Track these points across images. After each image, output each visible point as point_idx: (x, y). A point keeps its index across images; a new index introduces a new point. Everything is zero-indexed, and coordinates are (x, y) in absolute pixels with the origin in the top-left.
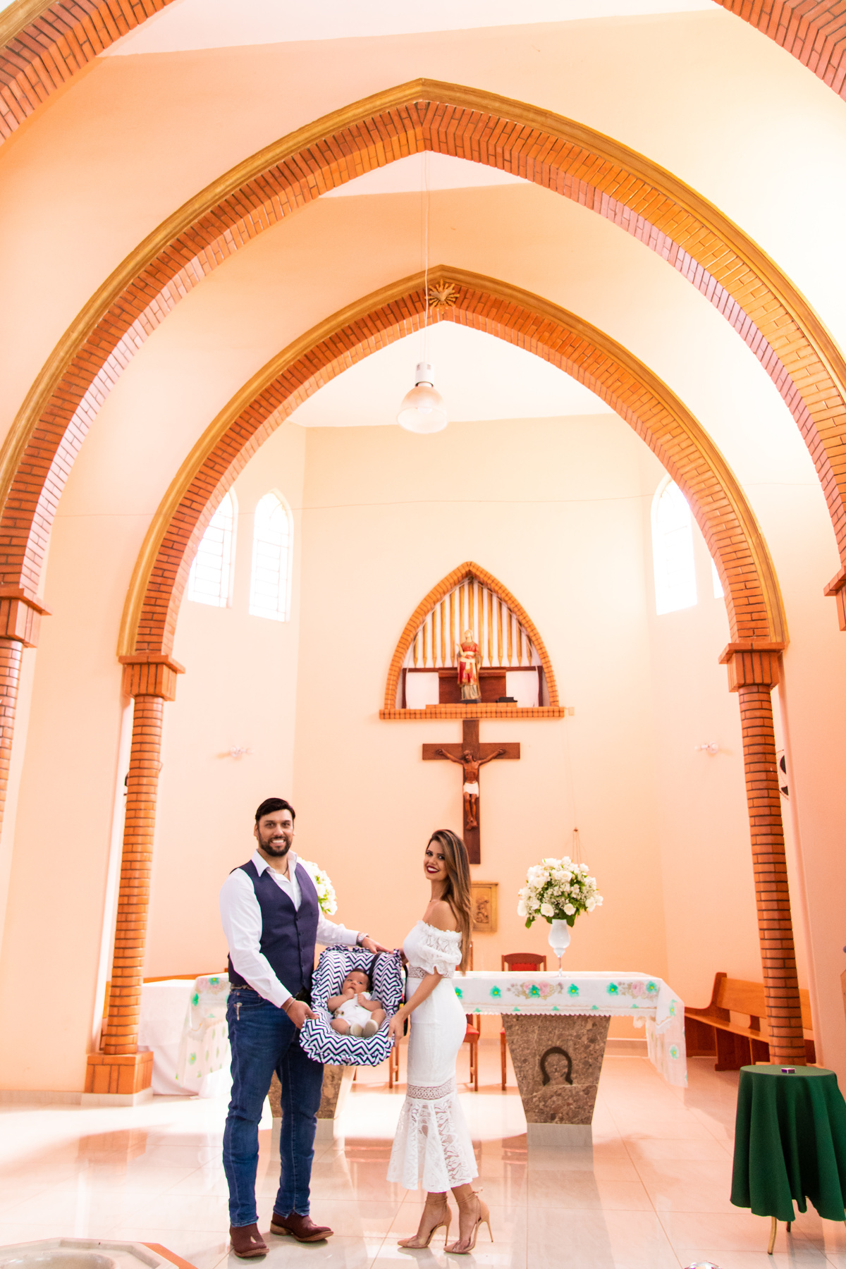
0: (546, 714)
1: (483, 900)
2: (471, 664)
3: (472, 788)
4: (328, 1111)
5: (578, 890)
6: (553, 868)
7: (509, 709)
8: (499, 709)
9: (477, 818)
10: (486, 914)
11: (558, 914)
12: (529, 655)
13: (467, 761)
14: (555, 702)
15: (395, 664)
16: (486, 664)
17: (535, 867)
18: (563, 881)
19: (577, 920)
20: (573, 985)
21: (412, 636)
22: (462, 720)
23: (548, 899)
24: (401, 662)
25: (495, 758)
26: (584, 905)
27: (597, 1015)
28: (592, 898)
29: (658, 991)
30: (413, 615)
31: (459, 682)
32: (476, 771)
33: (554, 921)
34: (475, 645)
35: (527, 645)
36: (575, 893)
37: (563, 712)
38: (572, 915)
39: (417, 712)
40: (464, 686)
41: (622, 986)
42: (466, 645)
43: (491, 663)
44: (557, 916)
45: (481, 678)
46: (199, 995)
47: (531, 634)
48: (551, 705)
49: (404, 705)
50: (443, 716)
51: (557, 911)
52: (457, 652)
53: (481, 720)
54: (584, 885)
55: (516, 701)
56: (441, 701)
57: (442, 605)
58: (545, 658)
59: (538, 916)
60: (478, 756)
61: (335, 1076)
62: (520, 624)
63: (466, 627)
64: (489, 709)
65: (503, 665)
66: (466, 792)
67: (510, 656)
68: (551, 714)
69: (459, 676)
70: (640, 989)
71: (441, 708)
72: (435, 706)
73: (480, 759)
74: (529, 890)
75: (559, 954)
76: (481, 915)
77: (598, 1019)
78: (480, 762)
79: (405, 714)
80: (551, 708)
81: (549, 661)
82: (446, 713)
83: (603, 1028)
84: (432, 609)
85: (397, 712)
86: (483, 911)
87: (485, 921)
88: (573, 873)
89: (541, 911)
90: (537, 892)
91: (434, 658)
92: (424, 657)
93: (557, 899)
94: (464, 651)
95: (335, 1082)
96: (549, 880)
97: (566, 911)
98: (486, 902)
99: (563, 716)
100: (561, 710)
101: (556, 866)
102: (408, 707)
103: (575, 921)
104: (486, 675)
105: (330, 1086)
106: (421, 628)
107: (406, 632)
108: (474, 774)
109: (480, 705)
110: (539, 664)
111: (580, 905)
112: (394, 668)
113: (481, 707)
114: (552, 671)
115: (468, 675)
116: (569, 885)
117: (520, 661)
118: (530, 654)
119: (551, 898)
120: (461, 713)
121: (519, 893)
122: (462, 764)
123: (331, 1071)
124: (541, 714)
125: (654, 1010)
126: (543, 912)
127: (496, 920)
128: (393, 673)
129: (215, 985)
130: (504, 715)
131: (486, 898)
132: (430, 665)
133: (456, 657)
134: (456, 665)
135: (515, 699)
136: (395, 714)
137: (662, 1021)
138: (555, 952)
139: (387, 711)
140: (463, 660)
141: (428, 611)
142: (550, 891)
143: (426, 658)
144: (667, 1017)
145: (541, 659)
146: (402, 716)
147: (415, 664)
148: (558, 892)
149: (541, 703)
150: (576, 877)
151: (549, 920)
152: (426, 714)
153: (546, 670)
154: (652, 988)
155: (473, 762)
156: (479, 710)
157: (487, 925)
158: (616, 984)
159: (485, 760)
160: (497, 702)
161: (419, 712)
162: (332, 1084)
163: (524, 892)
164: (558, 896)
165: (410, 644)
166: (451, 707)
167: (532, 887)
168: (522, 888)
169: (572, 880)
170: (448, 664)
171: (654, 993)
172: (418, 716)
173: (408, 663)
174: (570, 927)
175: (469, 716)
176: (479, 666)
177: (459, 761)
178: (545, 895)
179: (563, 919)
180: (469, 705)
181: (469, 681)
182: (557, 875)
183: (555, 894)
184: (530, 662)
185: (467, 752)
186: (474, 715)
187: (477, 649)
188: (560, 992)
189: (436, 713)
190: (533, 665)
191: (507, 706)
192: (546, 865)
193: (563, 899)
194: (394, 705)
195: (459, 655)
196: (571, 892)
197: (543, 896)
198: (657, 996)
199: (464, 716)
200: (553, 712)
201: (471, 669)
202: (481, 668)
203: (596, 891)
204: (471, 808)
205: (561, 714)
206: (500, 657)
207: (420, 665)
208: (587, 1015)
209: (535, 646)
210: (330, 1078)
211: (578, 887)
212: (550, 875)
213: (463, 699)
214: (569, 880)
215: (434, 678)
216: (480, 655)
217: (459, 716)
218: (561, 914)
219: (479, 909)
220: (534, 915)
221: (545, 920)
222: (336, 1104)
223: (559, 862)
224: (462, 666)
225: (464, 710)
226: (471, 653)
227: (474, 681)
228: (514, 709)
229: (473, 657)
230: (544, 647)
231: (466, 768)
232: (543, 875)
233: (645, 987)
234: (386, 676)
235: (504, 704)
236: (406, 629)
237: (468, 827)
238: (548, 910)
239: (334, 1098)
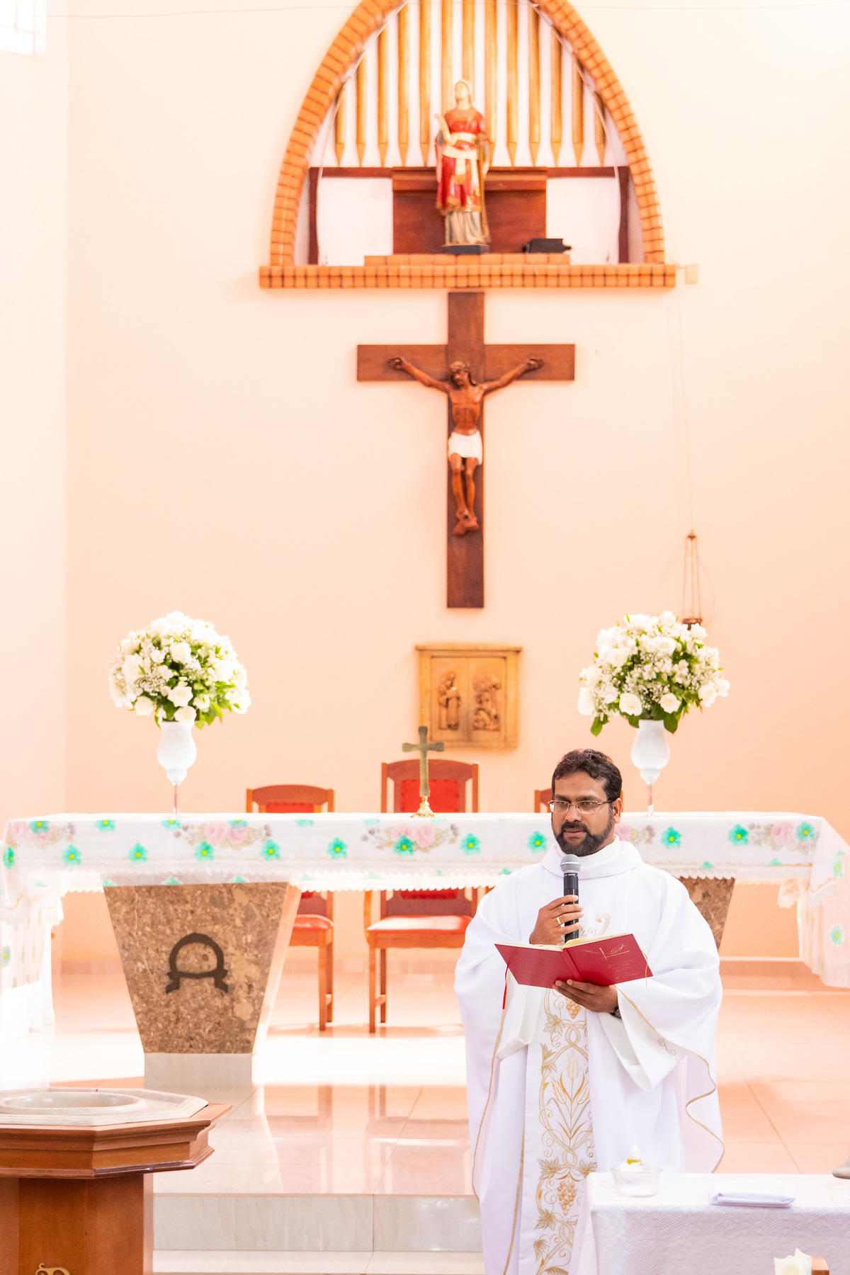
0: (634, 281)
1: (489, 684)
2: (468, 161)
3: (466, 445)
4: (242, 1041)
5: (687, 670)
6: (642, 632)
7: (552, 268)
8: (529, 269)
9: (478, 510)
10: (494, 712)
11: (649, 712)
12: (599, 140)
13: (457, 385)
14: (655, 253)
15: (295, 160)
16: (501, 159)
17: (611, 630)
18: (659, 655)
19: (683, 722)
20: (671, 829)
21: (331, 91)
22: (444, 293)
23: (632, 685)
24: (307, 154)
25: (519, 377)
26: (696, 696)
27: (711, 877)
28: (710, 683)
29: (816, 837)
30: (334, 44)
31: (439, 204)
32: (477, 408)
33: (641, 723)
34: (478, 117)
35: (596, 118)
36: (681, 676)
37: (673, 275)
38: (673, 713)
39: (344, 274)
40: (451, 213)
41: (755, 829)
42: (457, 117)
43: (512, 158)
44: (647, 715)
45: (490, 194)
46: (14, 850)
47: (606, 94)
48: (646, 260)
49: (313, 254)
50: (404, 281)
51: (648, 706)
52: (434, 133)
53: (487, 291)
54: (697, 661)
55: (569, 248)
56: (397, 250)
57: (400, 16)
58: (635, 150)
59: (614, 715)
60: (481, 373)
61: (254, 984)
62: (581, 66)
63: (456, 75)
64: (506, 269)
65: (539, 164)
66: (455, 454)
67: (556, 143)
68: (646, 280)
69: (440, 189)
70: (786, 834)
71: (398, 264)
72: (385, 260)
73: (486, 380)
74: (601, 670)
75: (648, 778)
76: (483, 715)
77: (713, 886)
78: (485, 386)
79: (318, 276)
80: (646, 267)
81: (645, 159)
82: (410, 277)
83: (721, 900)
84: (379, 26)
85: (300, 273)
86: (488, 706)
87: (492, 726)
88: (678, 640)
89: (621, 706)
90: (614, 674)
91: (382, 144)
92: (359, 141)
93: (649, 686)
94: (451, 130)
95: (254, 994)
96: (636, 653)
97: (662, 706)
98: (495, 687)
99: (673, 286)
100: (669, 272)
101: (648, 629)
102: (322, 259)
103: (680, 723)
104: (502, 187)
105: (244, 1000)
106: (351, 72)
107: (319, 82)
108: (472, 413)
109: (486, 257)
110: (623, 163)
111: (689, 696)
112: (292, 170)
113: (491, 262)
114: (651, 182)
115: (461, 187)
116: (670, 661)
117: (579, 154)
118: (603, 138)
119: (638, 684)
120: (444, 277)
121: (581, 675)
122: (446, 392)
123: (246, 976)
124: (623, 281)
125: (808, 868)
126: (624, 707)
127: (516, 725)
128: (289, 180)
129: (42, 834)
130: (540, 281)
131: (495, 680)
132: (371, 159)
133: (432, 143)
134: (432, 162)
135: (566, 243)
136: (294, 277)
137: (820, 886)
138: (643, 775)
139: (276, 271)
140: (450, 152)
141: (369, 33)
142: (636, 672)
143: (364, 144)
144: (829, 880)
145: (629, 153)
146: (312, 282)
147: (339, 160)
148: (650, 673)
149: (624, 256)
150: (684, 648)
151: (633, 721)
152: (365, 277)
153: (637, 179)
154: (806, 832)
155: (471, 388)
156: (485, 270)
157: (496, 733)
158: (746, 828)
159: (497, 383)
160: (524, 250)
161: (349, 273)
162: (248, 998)
163: (590, 673)
164: (650, 681)
165: (326, 110)
166: (421, 263)
167: (605, 665)
168: (587, 667)
169: (676, 653)
170: (415, 159)
171: (809, 840)
172: (347, 282)
173: (322, 156)
174: (669, 733)
175: (462, 283)
176: (485, 168)
177: (440, 383)
178: (628, 679)
179: (657, 719)
180: (462, 258)
181: (463, 202)
182: (649, 644)
183: (646, 677)
184: (602, 157)
185: (457, 364)
186: (474, 282)
187: (482, 127)
188: (649, 841)
189: (387, 276)
190: (608, 163)
191: (548, 262)
192: (630, 626)
193: (659, 686)
194: (290, 256)
195: (441, 141)
196: (674, 675)
197: (623, 680)
198: (814, 845)
199: (451, 282)
200: (651, 275)
201: (468, 174)
202: (492, 171)
203: (718, 672)
204: (465, 489)
205: (669, 280)
206: (533, 143)
207: (349, 161)
208: (695, 877)
209: (615, 122)
210: (245, 988)
211: (687, 664)
212: (638, 645)
213: (448, 244)
214: (671, 652)
215: (385, 188)
216: (488, 140)
217: (439, 282)
218: (654, 711)
219: (481, 702)
220: (607, 713)
221: (626, 721)
222: (255, 1029)
223: (655, 620)
224: (448, 166)
225: (450, 270)
226: (468, 137)
227: (475, 202)
228: (564, 269)
229: (471, 146)
230: (634, 126)
231: (454, 400)
232: (625, 644)
233: (794, 832)
234: (273, 189)
235: (541, 257)
236: (318, 76)
237: (458, 529)
238: (633, 703)
239: (251, 1020)
